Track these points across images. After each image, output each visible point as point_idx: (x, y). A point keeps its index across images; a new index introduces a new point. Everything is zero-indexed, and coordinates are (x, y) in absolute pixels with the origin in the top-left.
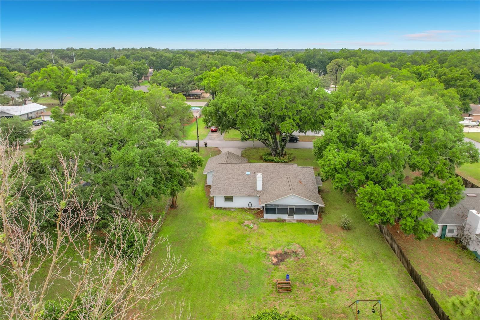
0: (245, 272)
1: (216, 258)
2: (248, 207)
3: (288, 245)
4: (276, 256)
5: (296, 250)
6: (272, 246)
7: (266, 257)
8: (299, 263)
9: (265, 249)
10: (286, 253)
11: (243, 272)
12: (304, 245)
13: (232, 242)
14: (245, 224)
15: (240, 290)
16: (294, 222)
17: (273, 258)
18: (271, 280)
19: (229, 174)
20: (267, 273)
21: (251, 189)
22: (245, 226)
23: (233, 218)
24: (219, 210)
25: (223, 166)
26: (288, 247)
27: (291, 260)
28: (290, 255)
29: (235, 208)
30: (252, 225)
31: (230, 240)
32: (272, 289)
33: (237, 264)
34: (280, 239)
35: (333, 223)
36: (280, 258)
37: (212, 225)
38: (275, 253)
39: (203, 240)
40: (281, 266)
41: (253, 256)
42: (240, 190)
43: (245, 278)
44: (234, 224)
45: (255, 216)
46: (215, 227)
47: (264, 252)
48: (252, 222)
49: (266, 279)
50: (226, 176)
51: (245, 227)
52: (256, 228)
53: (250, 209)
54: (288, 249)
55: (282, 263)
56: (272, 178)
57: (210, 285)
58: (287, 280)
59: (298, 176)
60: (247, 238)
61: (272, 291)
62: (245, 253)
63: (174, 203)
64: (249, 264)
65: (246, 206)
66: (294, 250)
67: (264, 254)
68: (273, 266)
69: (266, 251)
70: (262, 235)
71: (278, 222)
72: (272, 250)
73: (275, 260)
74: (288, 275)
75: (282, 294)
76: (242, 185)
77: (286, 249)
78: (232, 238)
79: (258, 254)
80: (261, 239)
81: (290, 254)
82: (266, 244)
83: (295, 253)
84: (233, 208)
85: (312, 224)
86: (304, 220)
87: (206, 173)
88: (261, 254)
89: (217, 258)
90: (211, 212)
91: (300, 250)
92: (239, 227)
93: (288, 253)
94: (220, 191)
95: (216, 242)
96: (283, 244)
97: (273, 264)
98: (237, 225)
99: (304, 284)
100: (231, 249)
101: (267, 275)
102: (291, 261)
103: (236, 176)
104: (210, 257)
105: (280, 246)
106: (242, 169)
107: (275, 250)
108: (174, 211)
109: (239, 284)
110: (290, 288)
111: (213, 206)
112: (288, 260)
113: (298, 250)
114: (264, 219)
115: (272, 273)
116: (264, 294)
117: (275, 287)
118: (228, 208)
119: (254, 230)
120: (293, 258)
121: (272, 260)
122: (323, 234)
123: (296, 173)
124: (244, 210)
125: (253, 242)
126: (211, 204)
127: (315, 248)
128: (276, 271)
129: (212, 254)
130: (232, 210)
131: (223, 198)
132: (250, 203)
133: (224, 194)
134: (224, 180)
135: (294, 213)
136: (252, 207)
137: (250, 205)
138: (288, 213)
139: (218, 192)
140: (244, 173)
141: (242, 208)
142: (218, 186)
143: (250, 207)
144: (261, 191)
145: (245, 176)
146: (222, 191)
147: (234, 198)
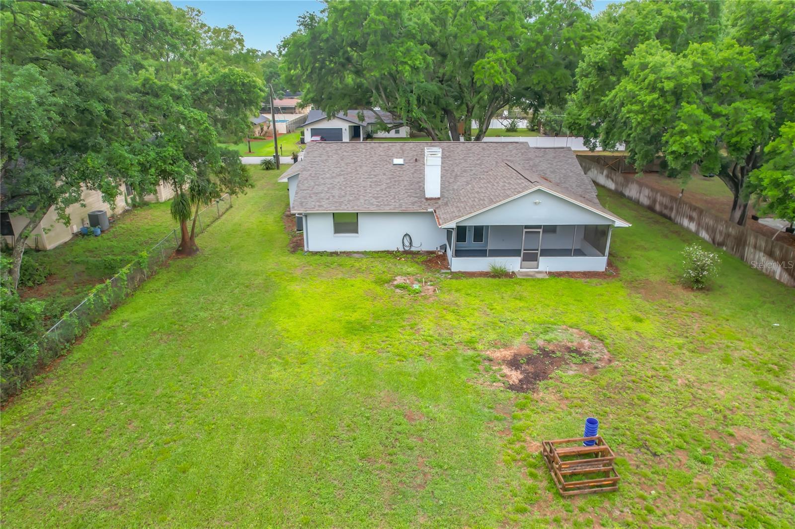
0: (410, 418)
1: (298, 375)
2: (401, 249)
3: (546, 332)
4: (514, 363)
5: (575, 344)
6: (492, 336)
7: (480, 368)
8: (603, 383)
9: (470, 344)
10: (545, 353)
11: (401, 419)
12: (595, 329)
13: (356, 329)
14: (395, 283)
15: (396, 491)
16: (540, 276)
17: (506, 370)
18: (517, 446)
19: (347, 164)
20: (497, 419)
21: (410, 196)
22: (397, 287)
23: (358, 271)
24: (317, 257)
25: (328, 149)
26: (547, 337)
27: (571, 373)
28: (562, 359)
29: (365, 253)
30: (416, 286)
31: (349, 322)
32: (529, 482)
33: (375, 392)
34: (514, 316)
35: (655, 278)
36: (530, 368)
37: (295, 288)
38: (508, 354)
39: (258, 325)
40: (541, 394)
41: (433, 366)
42: (376, 198)
43: (412, 442)
44: (360, 285)
45: (424, 267)
46: (303, 292)
47: (470, 353)
48: (417, 280)
49: (498, 443)
50: (339, 170)
51: (398, 290)
52: (431, 292)
53: (406, 252)
54: (549, 342)
55: (541, 384)
56: (465, 171)
57: (264, 477)
58: (589, 443)
59: (535, 165)
60: (406, 316)
61: (530, 490)
62: (402, 357)
63: (188, 240)
64: (423, 391)
65: (395, 244)
66: (569, 344)
67: (471, 358)
68: (512, 394)
69: (474, 349)
70: (453, 307)
71: (494, 276)
72: (494, 345)
73: (515, 376)
74: (592, 422)
75: (581, 502)
76: (383, 187)
77: (540, 342)
78: (355, 316)
79: (448, 358)
80: (450, 317)
81: (559, 354)
82: (471, 330)
83: (577, 351)
84: (358, 253)
85: (595, 281)
86: (568, 273)
87: (286, 180)
88: (459, 360)
89: (304, 376)
90: (294, 260)
91: (586, 342)
92: (378, 289)
93: (553, 352)
94: (319, 201)
95: (304, 328)
96: (528, 328)
97: (512, 387)
98: (372, 286)
99: (655, 455)
100: (354, 347)
101: (499, 426)
102: (574, 377)
103: (365, 168)
104: (276, 373)
105: (519, 334)
106: (382, 154)
107: (506, 346)
108: (184, 261)
109: (388, 467)
110: (606, 474)
111: (302, 250)
112: (559, 372)
113: (582, 345)
114: (452, 273)
115: (514, 418)
116: (502, 505)
117: (540, 473)
118: (344, 253)
119: (425, 298)
120: (574, 367)
121: (505, 376)
122: (638, 301)
123: (530, 159)
124: (390, 256)
125: (428, 326)
126: (297, 246)
127: (635, 337)
128: (528, 412)
129: (285, 365)
130: (357, 256)
131: (329, 223)
132: (406, 235)
133: (333, 208)
134: (333, 177)
135: (539, 252)
136: (413, 249)
137: (407, 243)
138: (522, 252)
139: (313, 203)
140: (386, 161)
141: (385, 251)
142: (314, 190)
143: (407, 249)
144: (439, 199)
145: (390, 167)
146: (327, 201)
147: (362, 222)
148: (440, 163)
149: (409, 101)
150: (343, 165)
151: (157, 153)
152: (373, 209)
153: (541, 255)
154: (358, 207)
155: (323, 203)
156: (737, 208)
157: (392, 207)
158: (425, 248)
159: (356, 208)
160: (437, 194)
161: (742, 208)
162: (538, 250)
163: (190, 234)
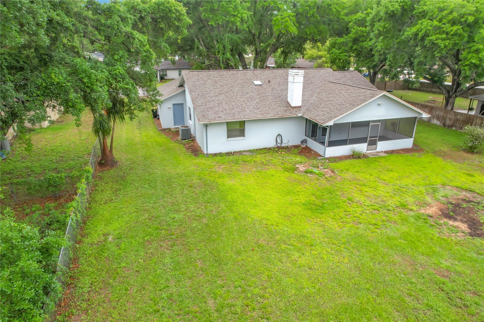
4: (448, 216)
7: (433, 223)
10: (456, 206)
14: (301, 170)
16: (378, 155)
19: (222, 86)
21: (280, 106)
26: (441, 194)
29: (251, 151)
30: (316, 171)
42: (257, 109)
44: (278, 174)
47: (412, 213)
50: (218, 90)
52: (331, 173)
56: (305, 88)
63: (109, 153)
67: (419, 217)
72: (420, 205)
76: (257, 101)
79: (405, 220)
84: (245, 151)
86: (394, 151)
103: (236, 88)
111: (202, 154)
121: (456, 226)
124: (271, 151)
126: (194, 151)
130: (246, 154)
131: (224, 130)
132: (279, 135)
133: (230, 118)
134: (216, 96)
135: (377, 138)
136: (283, 145)
137: (279, 141)
138: (369, 139)
139: (213, 115)
140: (248, 82)
141: (264, 149)
142: (208, 106)
143: (279, 145)
144: (300, 107)
145: (253, 86)
146: (222, 113)
147: (248, 129)
148: (302, 81)
149: (224, 46)
150: (219, 87)
151: (109, 71)
152: (260, 117)
153: (379, 140)
154: (248, 116)
155: (220, 115)
156: (449, 104)
157: (272, 114)
158: (290, 144)
159: (247, 117)
160: (299, 104)
161: (452, 104)
162: (377, 137)
163: (109, 149)
